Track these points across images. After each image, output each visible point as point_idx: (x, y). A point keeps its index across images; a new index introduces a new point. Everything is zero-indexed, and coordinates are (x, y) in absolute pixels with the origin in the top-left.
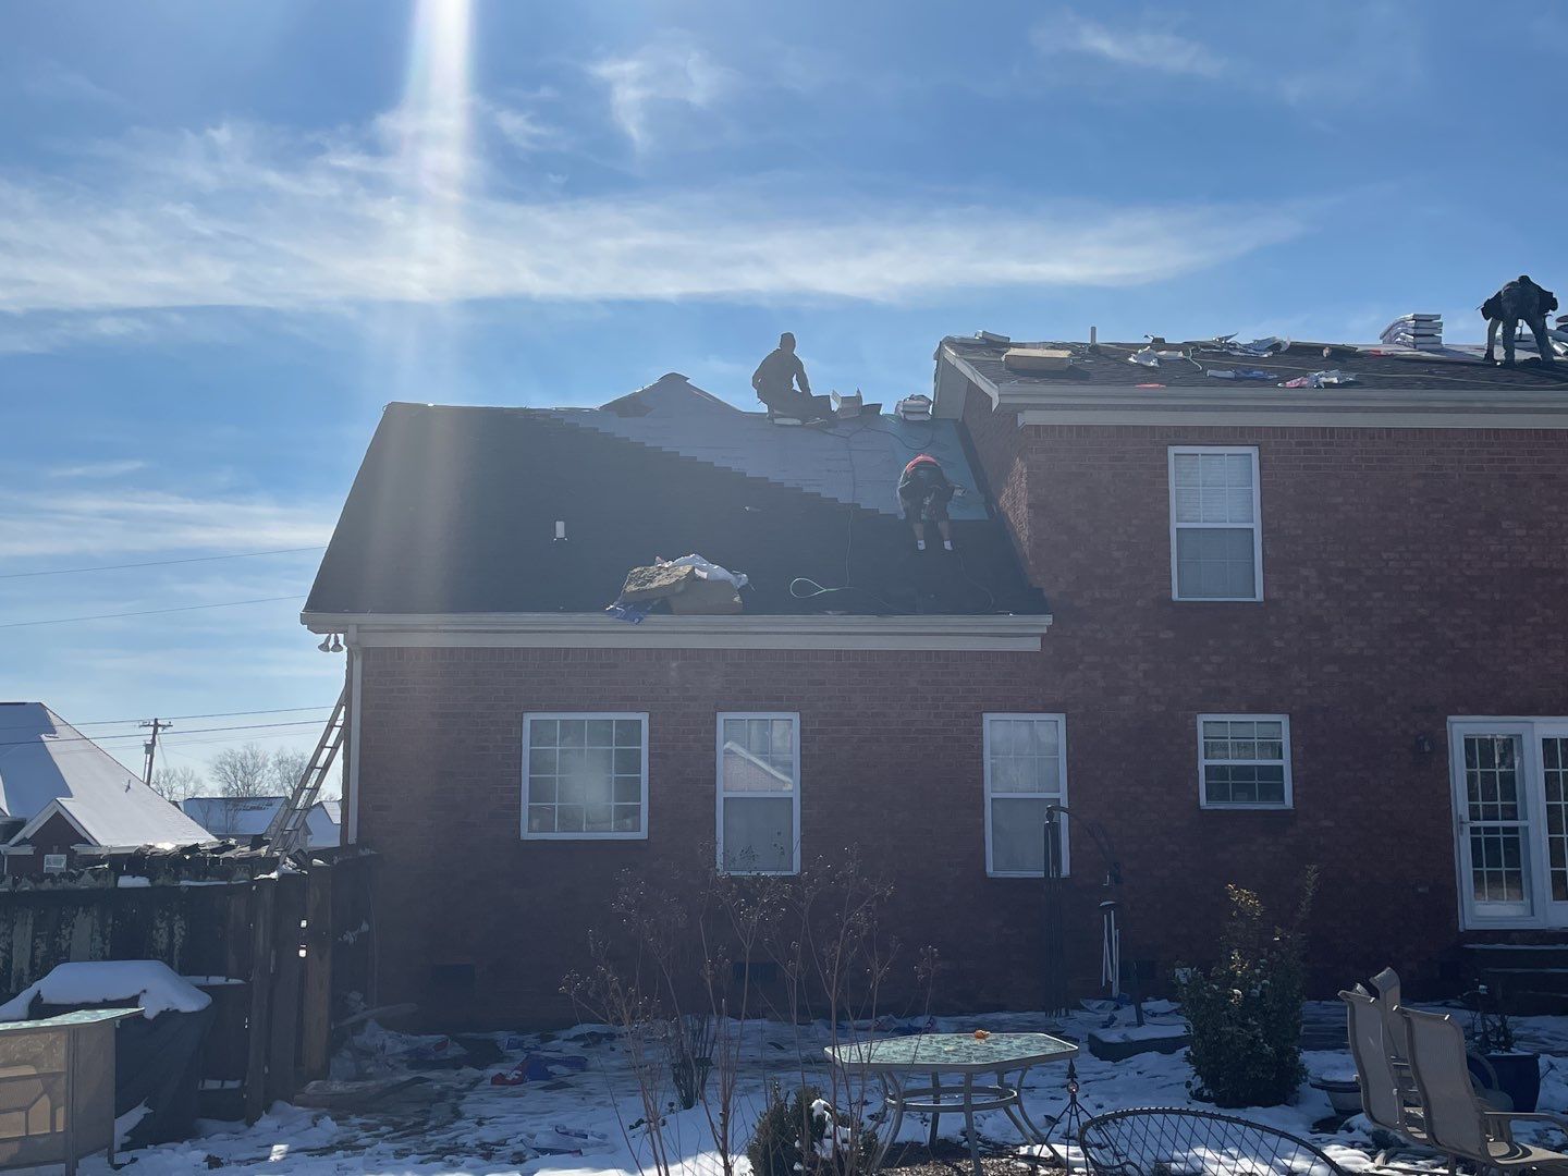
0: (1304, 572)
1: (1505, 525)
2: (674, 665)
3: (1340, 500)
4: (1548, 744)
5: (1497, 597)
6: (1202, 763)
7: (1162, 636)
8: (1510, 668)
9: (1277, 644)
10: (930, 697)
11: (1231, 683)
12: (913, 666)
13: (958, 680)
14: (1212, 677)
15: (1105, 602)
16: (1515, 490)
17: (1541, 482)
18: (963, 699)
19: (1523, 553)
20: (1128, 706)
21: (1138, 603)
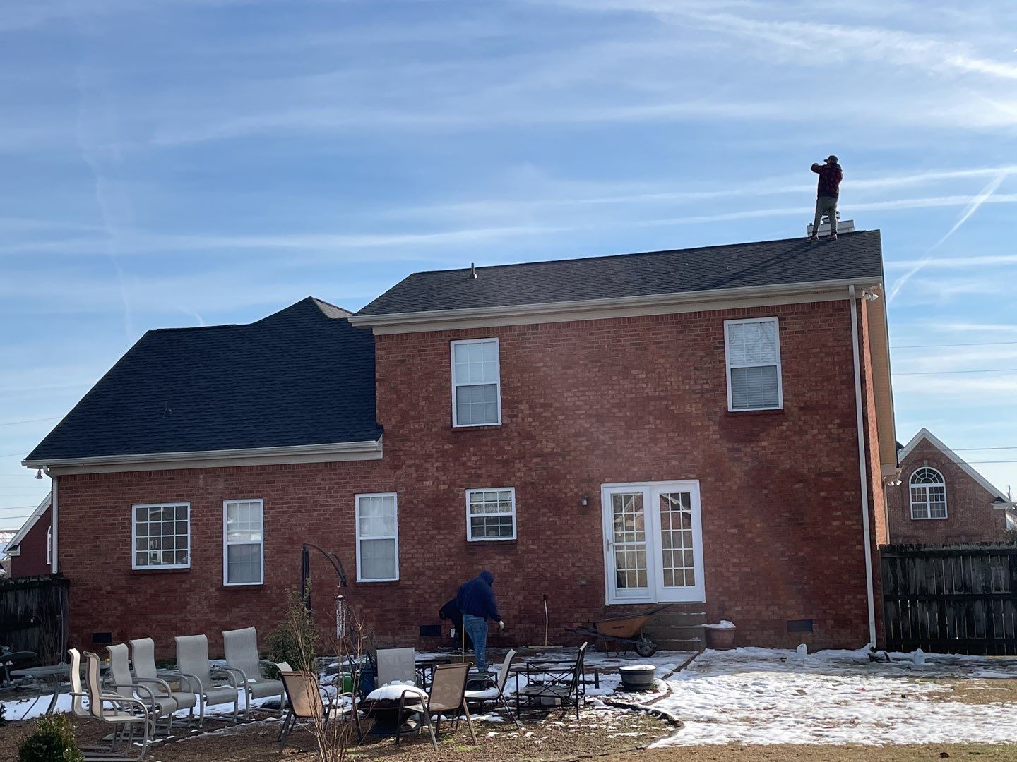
1: (633, 372)
2: (202, 476)
3: (541, 364)
4: (663, 497)
6: (469, 516)
7: (446, 447)
8: (636, 455)
9: (508, 448)
10: (327, 487)
11: (483, 471)
12: (318, 471)
13: (341, 477)
14: (472, 468)
15: (416, 430)
16: (639, 352)
17: (654, 347)
18: (344, 487)
19: (643, 388)
20: (429, 487)
21: (433, 430)
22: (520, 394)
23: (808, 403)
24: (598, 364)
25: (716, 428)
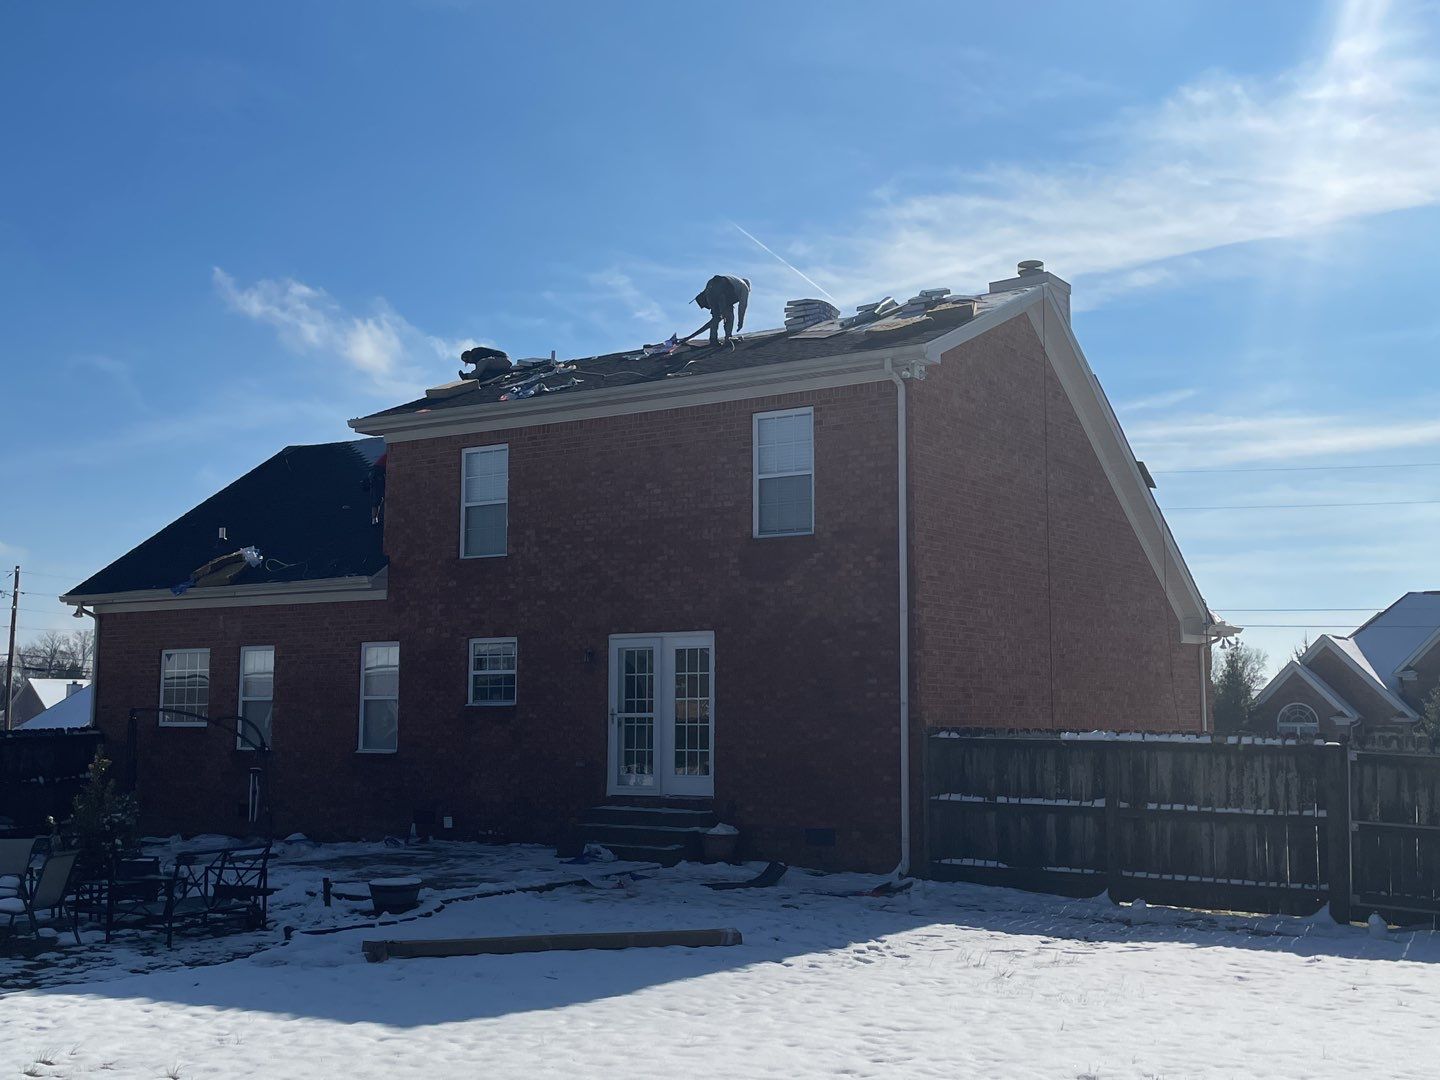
0: (528, 533)
1: (648, 486)
2: (221, 617)
3: (551, 477)
4: (680, 653)
5: (640, 542)
6: (472, 673)
7: (450, 584)
8: (647, 596)
9: (512, 586)
10: (334, 633)
11: (485, 616)
12: (327, 613)
13: (348, 621)
14: (476, 612)
15: (421, 563)
16: (655, 459)
17: (672, 451)
18: (351, 633)
20: (431, 635)
21: (438, 562)
22: (527, 516)
23: (843, 527)
25: (737, 561)
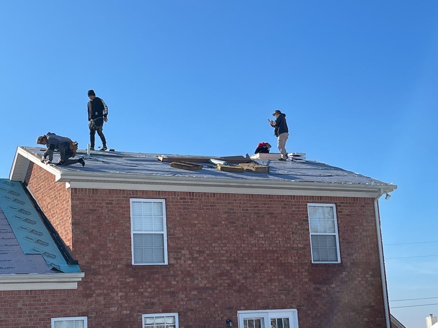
1: (256, 232)
4: (273, 321)
7: (128, 280)
8: (259, 290)
9: (174, 283)
10: (27, 311)
11: (155, 300)
12: (20, 297)
13: (40, 303)
14: (148, 297)
15: (104, 266)
16: (259, 219)
17: (268, 216)
18: (42, 312)
19: (263, 244)
20: (114, 312)
21: (118, 266)
22: (182, 242)
23: (355, 261)
24: (234, 225)
25: (306, 274)
